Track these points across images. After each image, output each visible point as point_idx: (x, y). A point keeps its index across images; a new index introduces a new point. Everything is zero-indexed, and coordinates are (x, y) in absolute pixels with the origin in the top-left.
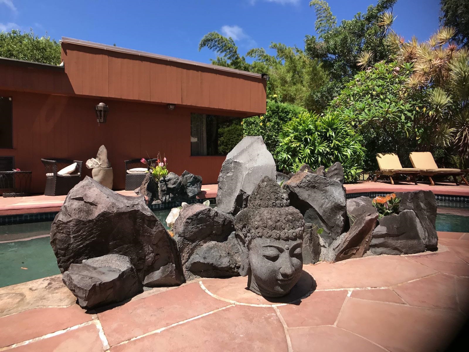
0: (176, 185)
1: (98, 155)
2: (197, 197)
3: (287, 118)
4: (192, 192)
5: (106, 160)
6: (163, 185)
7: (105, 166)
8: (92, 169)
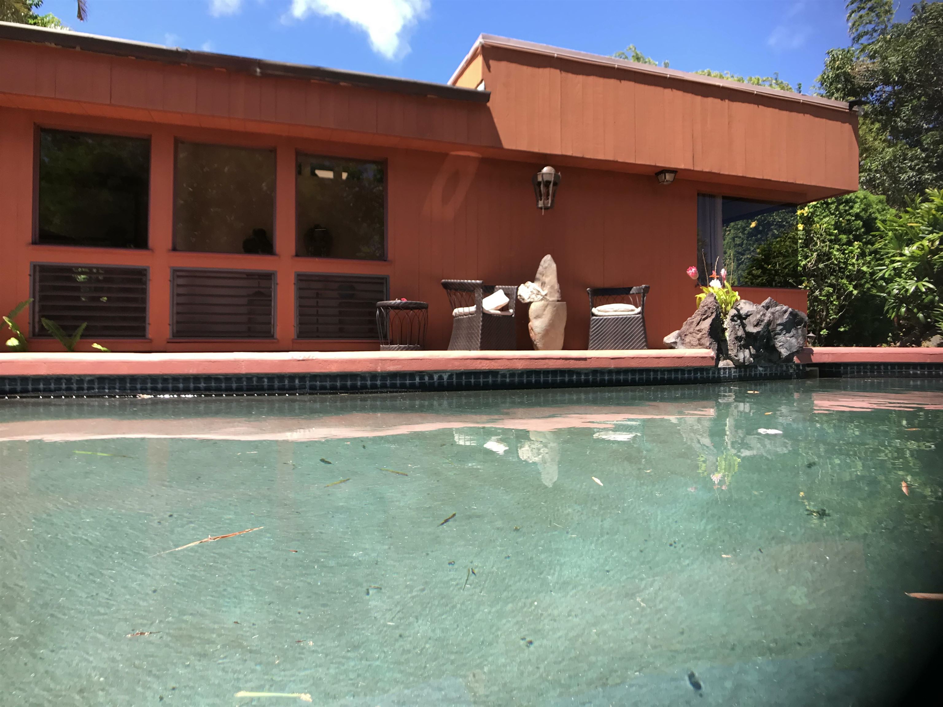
0: (762, 327)
1: (538, 276)
2: (795, 358)
3: (850, 214)
4: (785, 346)
5: (557, 286)
6: (737, 326)
7: (556, 297)
8: (530, 303)
